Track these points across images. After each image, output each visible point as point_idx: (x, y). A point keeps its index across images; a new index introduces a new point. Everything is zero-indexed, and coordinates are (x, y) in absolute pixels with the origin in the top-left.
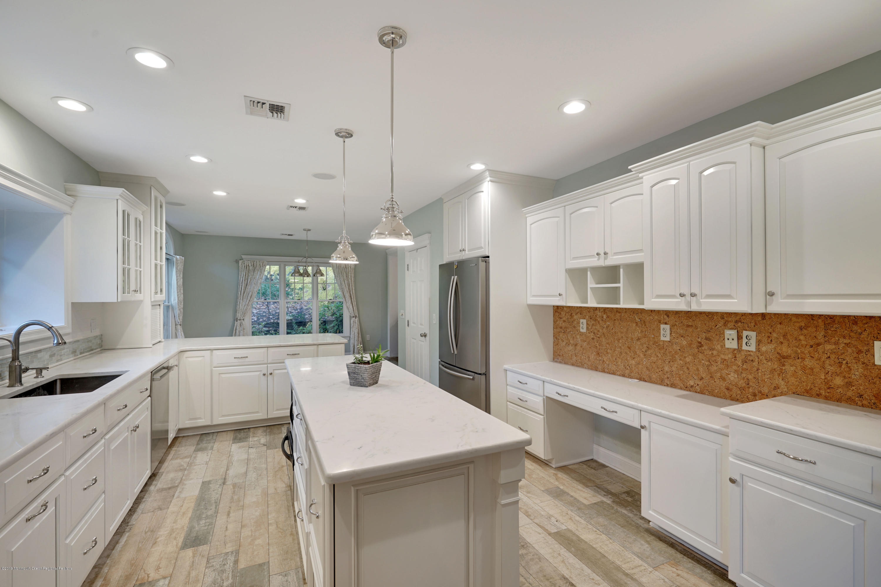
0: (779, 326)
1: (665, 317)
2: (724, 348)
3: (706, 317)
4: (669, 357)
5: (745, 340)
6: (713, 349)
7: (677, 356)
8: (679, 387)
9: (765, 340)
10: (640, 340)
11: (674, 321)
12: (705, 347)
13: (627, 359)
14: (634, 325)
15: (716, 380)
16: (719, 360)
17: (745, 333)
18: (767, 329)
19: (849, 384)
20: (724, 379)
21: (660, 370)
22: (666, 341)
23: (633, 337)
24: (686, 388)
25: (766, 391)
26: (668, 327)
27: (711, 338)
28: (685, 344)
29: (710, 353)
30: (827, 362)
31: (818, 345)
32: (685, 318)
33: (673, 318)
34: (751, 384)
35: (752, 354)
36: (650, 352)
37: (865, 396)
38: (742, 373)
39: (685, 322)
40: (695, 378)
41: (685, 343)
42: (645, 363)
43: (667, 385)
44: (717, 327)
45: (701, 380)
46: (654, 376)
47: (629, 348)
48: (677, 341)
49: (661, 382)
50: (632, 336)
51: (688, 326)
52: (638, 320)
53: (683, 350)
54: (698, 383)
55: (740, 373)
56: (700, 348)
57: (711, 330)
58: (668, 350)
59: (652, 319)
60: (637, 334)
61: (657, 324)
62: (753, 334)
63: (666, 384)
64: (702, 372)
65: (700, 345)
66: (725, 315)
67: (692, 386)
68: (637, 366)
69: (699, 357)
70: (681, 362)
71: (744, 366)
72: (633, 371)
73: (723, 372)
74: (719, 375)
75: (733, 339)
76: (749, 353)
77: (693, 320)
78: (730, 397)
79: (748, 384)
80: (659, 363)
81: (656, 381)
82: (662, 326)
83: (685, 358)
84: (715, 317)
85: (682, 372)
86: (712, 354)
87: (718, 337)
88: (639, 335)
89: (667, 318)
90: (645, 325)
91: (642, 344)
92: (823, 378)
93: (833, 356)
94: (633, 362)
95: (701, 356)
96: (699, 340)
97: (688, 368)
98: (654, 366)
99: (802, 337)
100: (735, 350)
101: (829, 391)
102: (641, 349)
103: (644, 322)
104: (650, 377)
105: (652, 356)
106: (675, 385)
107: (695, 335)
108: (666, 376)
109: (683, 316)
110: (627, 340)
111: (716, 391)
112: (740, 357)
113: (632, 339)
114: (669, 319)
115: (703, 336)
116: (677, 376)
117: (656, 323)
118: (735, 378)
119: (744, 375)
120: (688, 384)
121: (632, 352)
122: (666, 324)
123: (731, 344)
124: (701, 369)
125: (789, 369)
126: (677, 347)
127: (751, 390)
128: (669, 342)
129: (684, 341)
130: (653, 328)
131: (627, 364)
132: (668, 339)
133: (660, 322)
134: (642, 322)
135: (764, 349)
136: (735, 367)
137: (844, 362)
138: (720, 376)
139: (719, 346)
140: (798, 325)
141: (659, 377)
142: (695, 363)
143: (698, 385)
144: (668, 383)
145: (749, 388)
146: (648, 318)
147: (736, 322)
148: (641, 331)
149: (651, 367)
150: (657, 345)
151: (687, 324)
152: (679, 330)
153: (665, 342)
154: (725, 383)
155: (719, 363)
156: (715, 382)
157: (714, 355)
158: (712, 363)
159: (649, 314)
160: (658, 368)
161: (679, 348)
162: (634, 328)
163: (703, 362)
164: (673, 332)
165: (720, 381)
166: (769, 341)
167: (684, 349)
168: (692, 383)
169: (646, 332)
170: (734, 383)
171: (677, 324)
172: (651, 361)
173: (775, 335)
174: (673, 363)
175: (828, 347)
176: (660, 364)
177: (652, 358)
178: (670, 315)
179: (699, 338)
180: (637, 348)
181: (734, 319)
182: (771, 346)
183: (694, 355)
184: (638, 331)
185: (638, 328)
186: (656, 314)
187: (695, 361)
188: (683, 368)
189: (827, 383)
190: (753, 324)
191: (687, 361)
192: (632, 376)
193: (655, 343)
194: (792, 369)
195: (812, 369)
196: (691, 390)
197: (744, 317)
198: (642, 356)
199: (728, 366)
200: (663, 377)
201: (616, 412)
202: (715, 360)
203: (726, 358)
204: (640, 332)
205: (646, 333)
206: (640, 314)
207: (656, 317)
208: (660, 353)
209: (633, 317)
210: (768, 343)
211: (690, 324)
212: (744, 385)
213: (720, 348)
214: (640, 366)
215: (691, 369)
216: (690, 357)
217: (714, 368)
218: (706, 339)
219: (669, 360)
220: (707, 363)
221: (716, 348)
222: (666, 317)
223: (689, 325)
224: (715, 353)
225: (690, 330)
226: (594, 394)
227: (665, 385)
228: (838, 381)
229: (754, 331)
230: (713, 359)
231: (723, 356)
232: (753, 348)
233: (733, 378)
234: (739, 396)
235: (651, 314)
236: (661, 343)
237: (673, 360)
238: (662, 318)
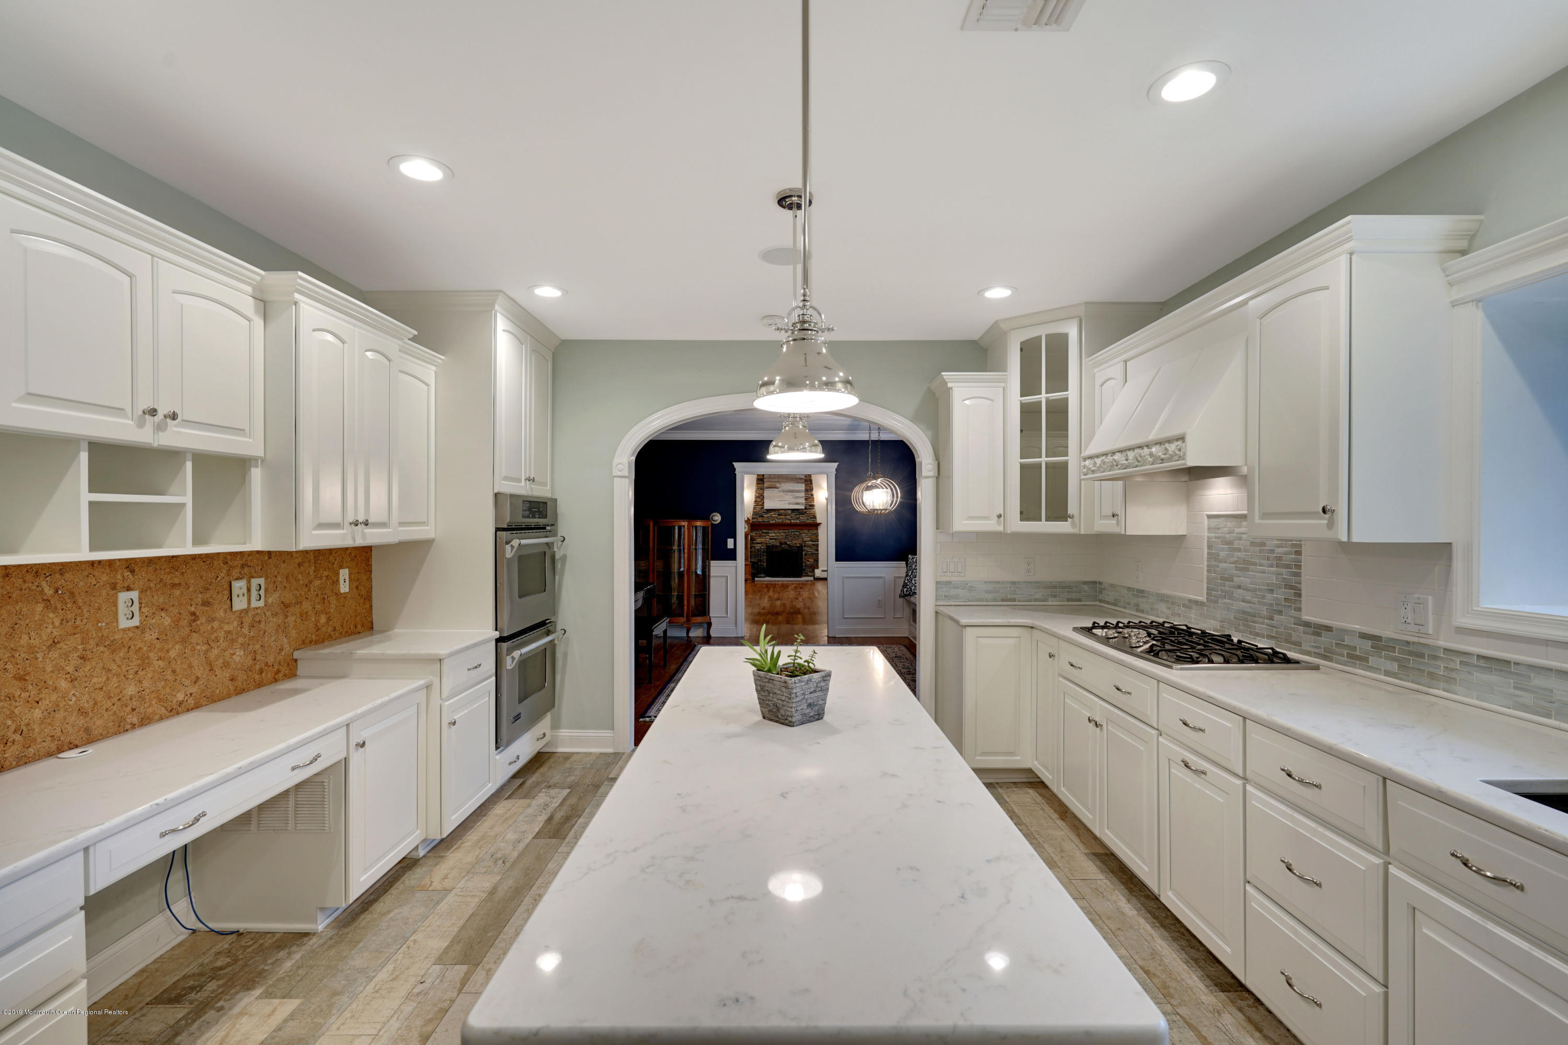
0: (283, 565)
1: (127, 574)
2: (229, 613)
3: (202, 564)
4: (135, 663)
5: (254, 593)
6: (213, 620)
7: (151, 655)
8: (157, 717)
9: (271, 586)
10: (58, 646)
11: (146, 580)
12: (203, 620)
13: (11, 716)
14: (40, 607)
15: (217, 673)
16: (222, 634)
17: (255, 582)
18: (272, 571)
19: (329, 619)
20: (226, 665)
21: (115, 700)
22: (129, 629)
23: (35, 642)
24: (171, 711)
25: (272, 660)
26: (135, 595)
27: (210, 600)
28: (167, 623)
29: (210, 627)
30: (316, 601)
31: (311, 582)
32: (168, 570)
33: (143, 573)
34: (258, 657)
35: (259, 611)
36: (88, 668)
37: (337, 628)
38: (249, 645)
39: (167, 579)
40: (186, 684)
41: (167, 621)
42: (74, 699)
43: (133, 726)
44: (218, 579)
45: (195, 682)
46: (99, 723)
47: (21, 678)
48: (154, 621)
49: (121, 728)
50: (32, 641)
51: (174, 586)
52: (49, 591)
53: (165, 638)
54: (192, 691)
55: (246, 646)
56: (193, 624)
57: (210, 587)
58: (133, 647)
59: (94, 582)
60: (49, 630)
61: (108, 595)
62: (262, 581)
63: (128, 727)
64: (197, 669)
65: (193, 617)
66: (229, 558)
67: (181, 704)
68: (49, 721)
69: (192, 641)
70: (161, 663)
71: (252, 634)
72: (35, 740)
73: (227, 654)
74: (221, 661)
75: (243, 595)
76: (256, 611)
77: (183, 574)
78: (235, 690)
79: (255, 659)
80: (113, 683)
81: (104, 732)
82: (123, 597)
83: (168, 652)
84: (216, 563)
85: (163, 683)
86: (212, 628)
87: (220, 596)
88: (55, 633)
89: (131, 577)
90: (74, 602)
91: (66, 656)
92: (314, 620)
93: (319, 593)
94: (37, 713)
95: (195, 638)
96: (193, 609)
97: (174, 671)
98: (99, 698)
99: (300, 577)
100: (242, 611)
101: (317, 633)
102: (63, 669)
103: (72, 594)
104: (87, 730)
105: (94, 674)
106: (149, 719)
107: (185, 602)
108: (129, 709)
109: (164, 568)
110: (13, 656)
111: (218, 691)
112: (247, 620)
113: (32, 650)
114: (136, 577)
115: (199, 600)
116: (153, 695)
117: (104, 592)
118: (241, 657)
119: (251, 647)
120: (174, 701)
121: (30, 687)
122: (129, 589)
123: (239, 604)
124: (195, 663)
125: (291, 619)
126: (150, 636)
127: (258, 667)
128: (137, 627)
129: (167, 618)
130: (97, 605)
131: (13, 728)
132: (136, 622)
133: (114, 587)
134: (66, 596)
135: (270, 600)
136: (241, 640)
137: (326, 597)
138: (223, 663)
139: (222, 613)
140: (297, 561)
141: (112, 718)
142: (185, 655)
143: (191, 694)
144: (135, 720)
145: (255, 664)
146: (81, 584)
147: (243, 566)
148: (62, 620)
149: (91, 703)
150: (106, 644)
151: (172, 581)
152: (155, 597)
153: (127, 632)
154: (230, 670)
155: (221, 641)
156: (216, 676)
157: (214, 630)
158: (212, 644)
159: (86, 573)
160: (110, 697)
161: (156, 635)
162: (37, 617)
163: (198, 647)
164: (143, 605)
165: (223, 671)
166: (275, 588)
167: (166, 635)
168: (180, 697)
169: (79, 619)
170: (240, 666)
171: (152, 585)
172: (92, 690)
173: (279, 579)
174: (143, 673)
175: (317, 583)
176: (116, 685)
177: (95, 680)
178: (137, 569)
179: (191, 605)
180: (49, 669)
181: (238, 562)
182: (277, 595)
183: (184, 641)
184: (53, 623)
185: (51, 615)
186: (103, 570)
187: (186, 651)
188: (164, 673)
189: (316, 625)
190: (260, 567)
191: (172, 657)
192: (31, 755)
193: (101, 641)
194: (293, 618)
195: (307, 613)
196: (180, 710)
197: (251, 557)
198: (63, 684)
199: (232, 641)
200: (122, 714)
201: (319, 756)
202: (216, 638)
203: (231, 629)
204: (57, 623)
205: (78, 622)
206: (58, 576)
207: (105, 578)
208: (114, 660)
209: (34, 588)
210: (274, 591)
211: (176, 581)
212: (251, 662)
213: (222, 614)
214: (60, 715)
215: (178, 671)
216: (177, 647)
217: (215, 652)
218: (206, 603)
219: (135, 670)
220: (204, 648)
221: (218, 616)
222: (129, 573)
223: (175, 584)
224: (216, 624)
225: (177, 592)
226: (288, 747)
227: (127, 730)
228: (323, 619)
229: (261, 577)
230: (213, 637)
231: (226, 628)
232: (261, 604)
233: (238, 658)
234: (244, 684)
235: (91, 571)
236: (117, 636)
237: (145, 663)
238: (119, 577)
